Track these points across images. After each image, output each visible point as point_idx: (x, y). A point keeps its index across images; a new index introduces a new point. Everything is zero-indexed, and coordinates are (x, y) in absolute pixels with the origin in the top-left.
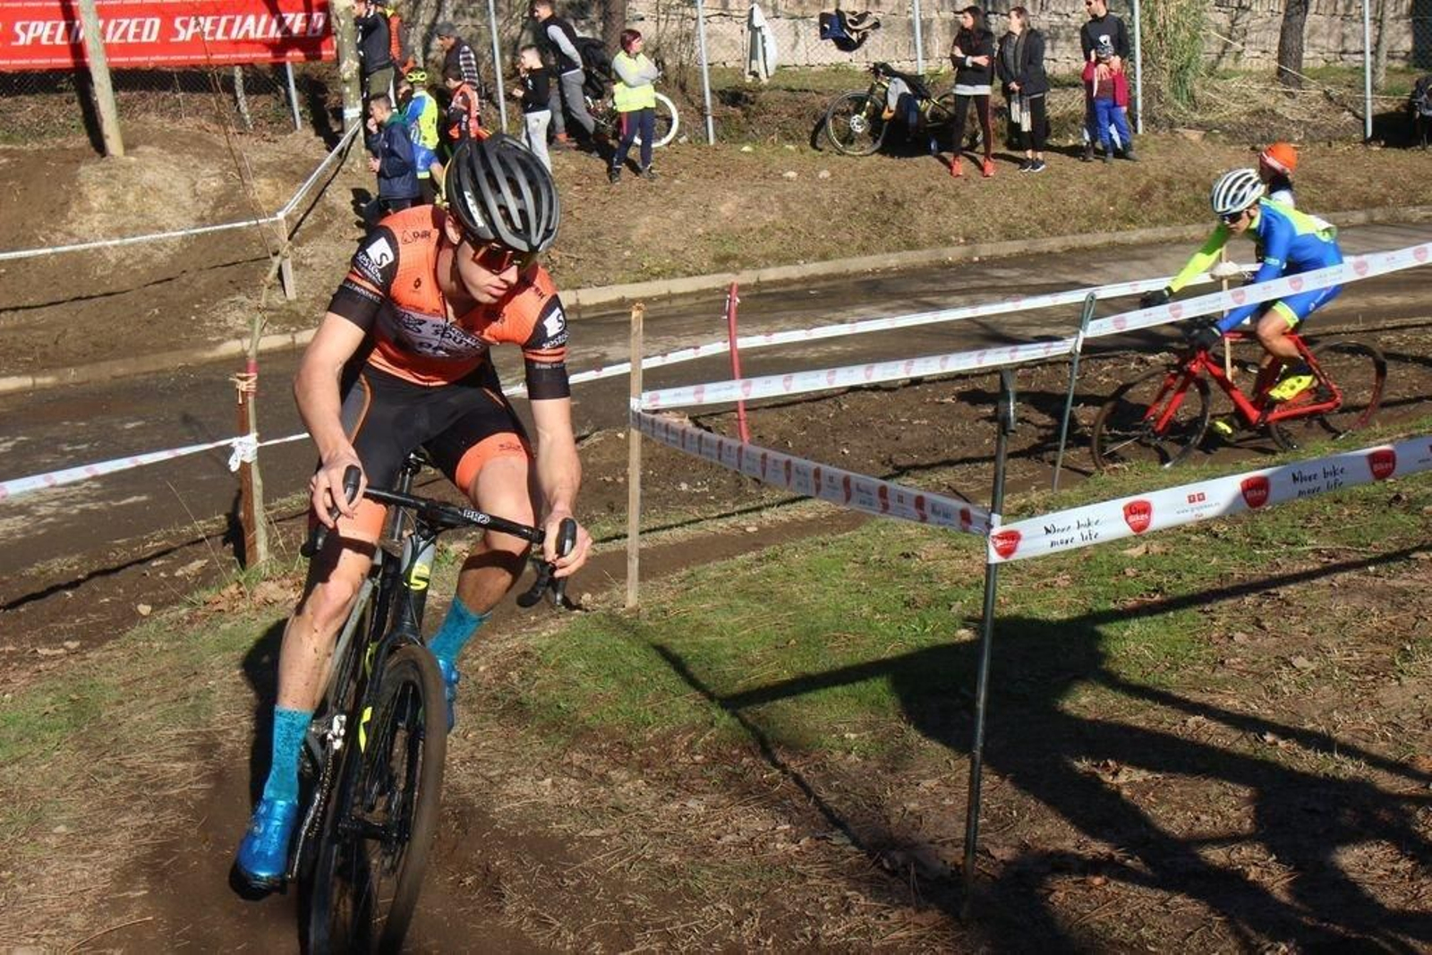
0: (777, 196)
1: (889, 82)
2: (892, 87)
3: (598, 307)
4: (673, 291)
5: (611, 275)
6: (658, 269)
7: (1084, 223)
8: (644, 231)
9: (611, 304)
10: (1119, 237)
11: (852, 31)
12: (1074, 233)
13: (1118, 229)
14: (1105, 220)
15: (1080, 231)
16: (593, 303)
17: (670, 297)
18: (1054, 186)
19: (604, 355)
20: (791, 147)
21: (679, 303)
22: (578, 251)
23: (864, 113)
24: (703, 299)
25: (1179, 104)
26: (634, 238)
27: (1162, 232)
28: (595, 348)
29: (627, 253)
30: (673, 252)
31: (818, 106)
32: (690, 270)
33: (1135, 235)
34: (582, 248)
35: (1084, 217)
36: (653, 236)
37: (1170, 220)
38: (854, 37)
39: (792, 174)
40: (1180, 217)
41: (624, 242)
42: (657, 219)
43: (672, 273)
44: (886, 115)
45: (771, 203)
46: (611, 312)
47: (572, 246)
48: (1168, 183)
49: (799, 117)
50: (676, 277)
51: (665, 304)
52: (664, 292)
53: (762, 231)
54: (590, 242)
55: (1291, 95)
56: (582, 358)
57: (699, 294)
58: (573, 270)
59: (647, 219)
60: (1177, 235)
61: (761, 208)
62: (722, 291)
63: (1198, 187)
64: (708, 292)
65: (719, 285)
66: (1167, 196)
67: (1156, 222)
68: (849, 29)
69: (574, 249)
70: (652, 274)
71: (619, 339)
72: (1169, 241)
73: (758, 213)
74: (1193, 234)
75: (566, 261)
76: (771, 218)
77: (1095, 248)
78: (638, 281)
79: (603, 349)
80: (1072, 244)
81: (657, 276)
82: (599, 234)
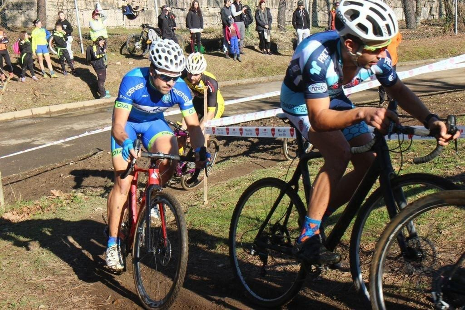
0: (117, 71)
1: (148, 30)
2: (150, 32)
3: (58, 112)
4: (85, 106)
5: (60, 101)
6: (77, 98)
7: (226, 77)
8: (70, 84)
9: (62, 111)
10: (240, 81)
11: (134, 12)
12: (223, 81)
13: (238, 79)
14: (233, 76)
15: (225, 80)
16: (56, 111)
17: (84, 108)
18: (214, 65)
19: (73, 128)
20: (114, 54)
21: (88, 109)
22: (45, 92)
23: (140, 42)
24: (98, 108)
25: (248, 37)
26: (66, 87)
27: (254, 80)
28: (67, 126)
29: (65, 92)
30: (82, 92)
31: (122, 40)
32: (89, 98)
33: (245, 81)
34: (47, 91)
35: (226, 75)
36: (73, 86)
37: (255, 76)
38: (135, 14)
39: (119, 63)
40: (258, 75)
41: (63, 88)
42: (74, 80)
43: (83, 99)
44: (148, 42)
45: (115, 73)
46: (64, 114)
47: (43, 90)
48: (253, 63)
49: (115, 43)
50: (84, 100)
51: (83, 110)
52: (82, 106)
53: (113, 83)
54: (49, 89)
55: (283, 34)
56: (64, 129)
57: (95, 106)
58: (45, 99)
59: (70, 80)
60: (259, 81)
61: (112, 75)
62: (103, 105)
63: (263, 65)
64: (98, 105)
65: (101, 103)
66: (253, 67)
67: (250, 77)
68: (133, 11)
69: (44, 91)
70: (75, 100)
71: (75, 123)
72: (257, 82)
73: (111, 77)
74: (264, 80)
75: (41, 96)
76: (116, 79)
77: (232, 86)
78: (70, 103)
79: (71, 126)
80: (224, 85)
81: (77, 100)
82: (52, 86)
